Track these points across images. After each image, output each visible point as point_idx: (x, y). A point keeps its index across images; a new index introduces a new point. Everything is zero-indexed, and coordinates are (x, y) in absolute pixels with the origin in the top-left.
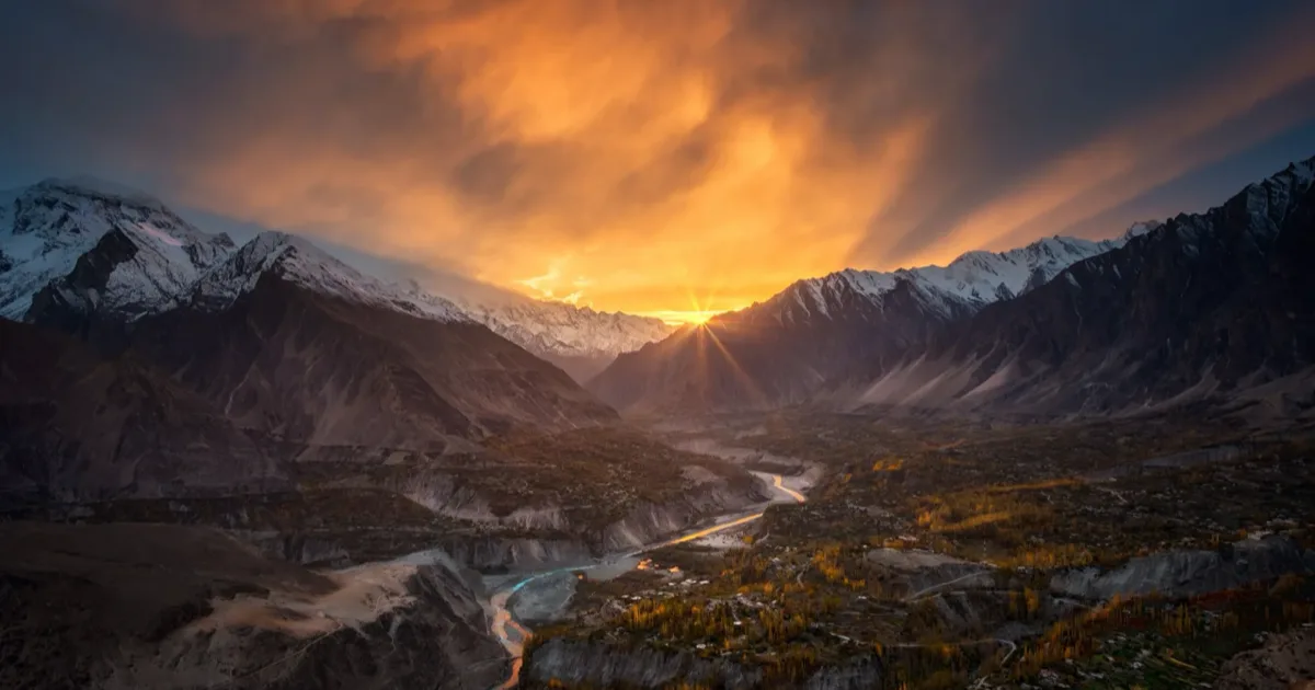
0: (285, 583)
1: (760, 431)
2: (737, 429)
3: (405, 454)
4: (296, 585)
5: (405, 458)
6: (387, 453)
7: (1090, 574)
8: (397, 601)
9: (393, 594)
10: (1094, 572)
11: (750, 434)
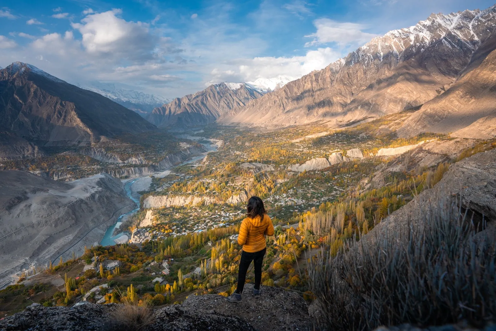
0: (54, 187)
1: (202, 131)
2: (195, 131)
3: (86, 142)
4: (58, 187)
5: (86, 144)
6: (79, 142)
7: (297, 165)
8: (95, 190)
9: (93, 187)
10: (298, 165)
11: (199, 132)
